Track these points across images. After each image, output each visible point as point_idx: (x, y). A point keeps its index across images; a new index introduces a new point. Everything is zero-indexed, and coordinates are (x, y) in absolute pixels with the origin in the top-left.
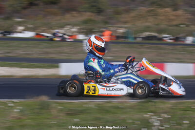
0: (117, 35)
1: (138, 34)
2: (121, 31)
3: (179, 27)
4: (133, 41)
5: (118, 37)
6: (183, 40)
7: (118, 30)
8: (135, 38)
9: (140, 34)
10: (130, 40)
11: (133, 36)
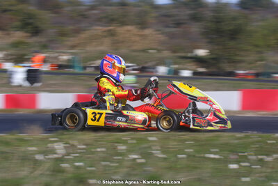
0: (60, 63)
1: (89, 63)
2: (65, 57)
3: (148, 52)
4: (82, 72)
5: (60, 67)
6: (151, 70)
7: (60, 57)
8: (85, 68)
9: (92, 62)
10: (77, 71)
11: (82, 65)
